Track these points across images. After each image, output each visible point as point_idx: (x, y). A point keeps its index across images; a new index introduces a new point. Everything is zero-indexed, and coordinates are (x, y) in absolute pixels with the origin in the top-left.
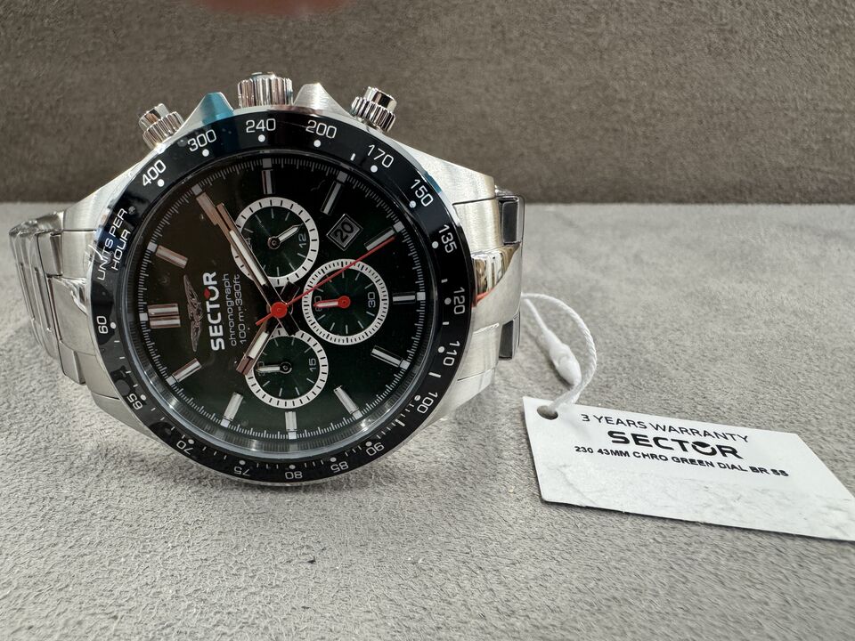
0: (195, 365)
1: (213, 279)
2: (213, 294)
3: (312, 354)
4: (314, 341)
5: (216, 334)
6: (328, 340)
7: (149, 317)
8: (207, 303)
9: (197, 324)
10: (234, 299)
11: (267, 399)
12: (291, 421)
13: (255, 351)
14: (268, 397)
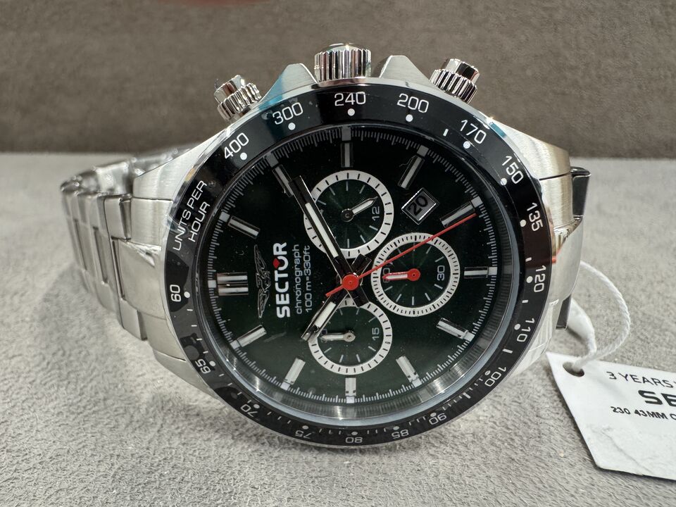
0: (261, 332)
1: (283, 250)
2: (282, 263)
3: (377, 323)
4: (380, 311)
5: (283, 302)
6: (395, 311)
7: (217, 284)
8: (276, 272)
9: (263, 292)
10: (302, 269)
11: (329, 365)
12: (351, 385)
13: (321, 320)
14: (330, 363)
